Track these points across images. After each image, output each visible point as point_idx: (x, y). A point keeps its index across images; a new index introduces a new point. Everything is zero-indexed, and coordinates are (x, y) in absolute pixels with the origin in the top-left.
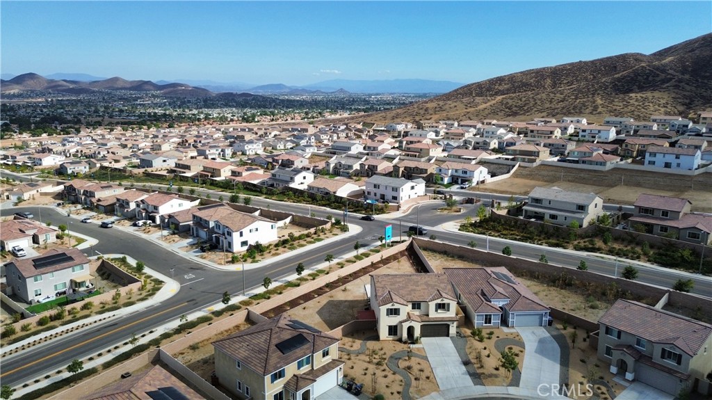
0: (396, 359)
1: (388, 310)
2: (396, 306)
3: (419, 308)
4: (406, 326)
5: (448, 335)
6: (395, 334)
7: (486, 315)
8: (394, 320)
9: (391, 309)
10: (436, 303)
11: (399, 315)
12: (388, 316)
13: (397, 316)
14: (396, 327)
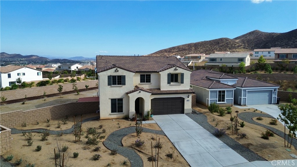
0: (119, 136)
1: (109, 77)
2: (121, 72)
3: (148, 81)
4: (133, 97)
5: (182, 112)
6: (120, 110)
7: (220, 92)
8: (118, 92)
9: (114, 77)
10: (168, 74)
11: (124, 84)
12: (110, 86)
13: (122, 86)
14: (121, 100)
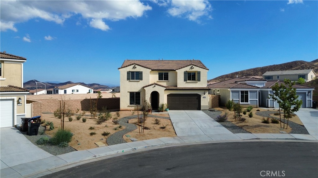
0: (129, 118)
1: (128, 73)
2: (138, 69)
3: (166, 78)
4: (148, 92)
5: (199, 108)
6: (138, 103)
7: (242, 92)
8: (136, 86)
9: (133, 73)
10: (184, 72)
11: (141, 79)
12: (129, 81)
13: (139, 81)
14: (138, 94)
